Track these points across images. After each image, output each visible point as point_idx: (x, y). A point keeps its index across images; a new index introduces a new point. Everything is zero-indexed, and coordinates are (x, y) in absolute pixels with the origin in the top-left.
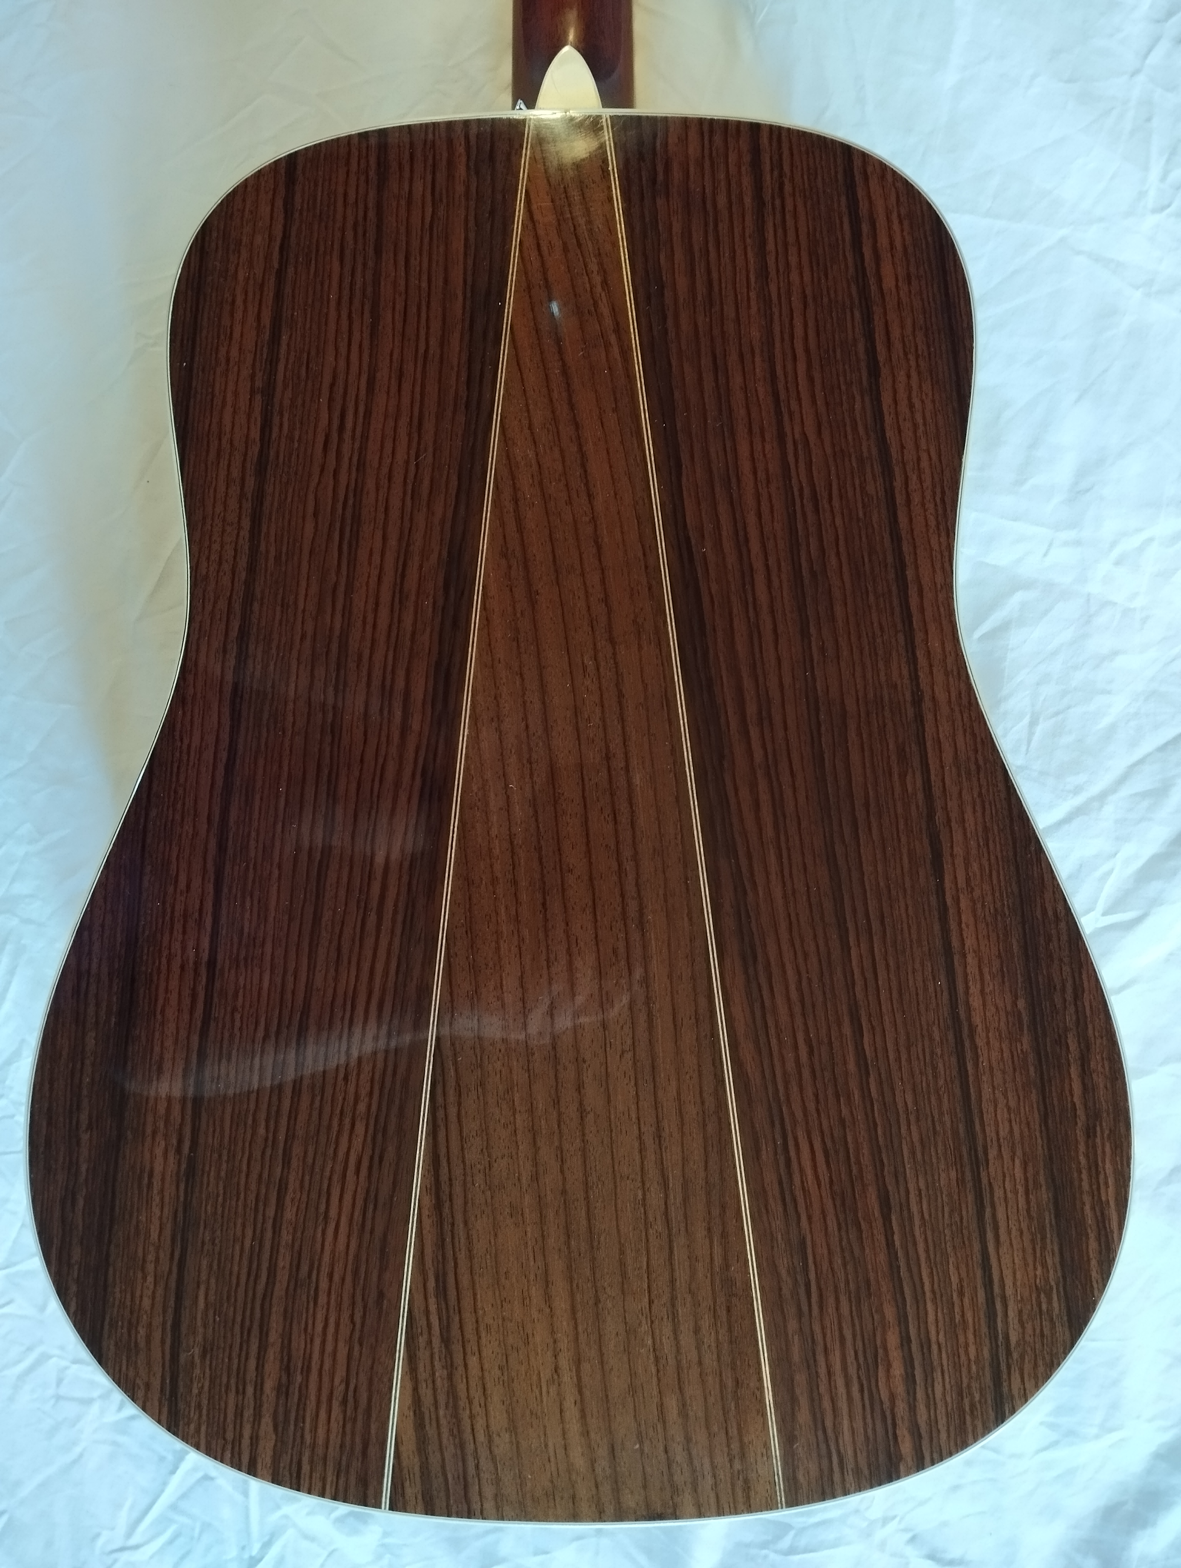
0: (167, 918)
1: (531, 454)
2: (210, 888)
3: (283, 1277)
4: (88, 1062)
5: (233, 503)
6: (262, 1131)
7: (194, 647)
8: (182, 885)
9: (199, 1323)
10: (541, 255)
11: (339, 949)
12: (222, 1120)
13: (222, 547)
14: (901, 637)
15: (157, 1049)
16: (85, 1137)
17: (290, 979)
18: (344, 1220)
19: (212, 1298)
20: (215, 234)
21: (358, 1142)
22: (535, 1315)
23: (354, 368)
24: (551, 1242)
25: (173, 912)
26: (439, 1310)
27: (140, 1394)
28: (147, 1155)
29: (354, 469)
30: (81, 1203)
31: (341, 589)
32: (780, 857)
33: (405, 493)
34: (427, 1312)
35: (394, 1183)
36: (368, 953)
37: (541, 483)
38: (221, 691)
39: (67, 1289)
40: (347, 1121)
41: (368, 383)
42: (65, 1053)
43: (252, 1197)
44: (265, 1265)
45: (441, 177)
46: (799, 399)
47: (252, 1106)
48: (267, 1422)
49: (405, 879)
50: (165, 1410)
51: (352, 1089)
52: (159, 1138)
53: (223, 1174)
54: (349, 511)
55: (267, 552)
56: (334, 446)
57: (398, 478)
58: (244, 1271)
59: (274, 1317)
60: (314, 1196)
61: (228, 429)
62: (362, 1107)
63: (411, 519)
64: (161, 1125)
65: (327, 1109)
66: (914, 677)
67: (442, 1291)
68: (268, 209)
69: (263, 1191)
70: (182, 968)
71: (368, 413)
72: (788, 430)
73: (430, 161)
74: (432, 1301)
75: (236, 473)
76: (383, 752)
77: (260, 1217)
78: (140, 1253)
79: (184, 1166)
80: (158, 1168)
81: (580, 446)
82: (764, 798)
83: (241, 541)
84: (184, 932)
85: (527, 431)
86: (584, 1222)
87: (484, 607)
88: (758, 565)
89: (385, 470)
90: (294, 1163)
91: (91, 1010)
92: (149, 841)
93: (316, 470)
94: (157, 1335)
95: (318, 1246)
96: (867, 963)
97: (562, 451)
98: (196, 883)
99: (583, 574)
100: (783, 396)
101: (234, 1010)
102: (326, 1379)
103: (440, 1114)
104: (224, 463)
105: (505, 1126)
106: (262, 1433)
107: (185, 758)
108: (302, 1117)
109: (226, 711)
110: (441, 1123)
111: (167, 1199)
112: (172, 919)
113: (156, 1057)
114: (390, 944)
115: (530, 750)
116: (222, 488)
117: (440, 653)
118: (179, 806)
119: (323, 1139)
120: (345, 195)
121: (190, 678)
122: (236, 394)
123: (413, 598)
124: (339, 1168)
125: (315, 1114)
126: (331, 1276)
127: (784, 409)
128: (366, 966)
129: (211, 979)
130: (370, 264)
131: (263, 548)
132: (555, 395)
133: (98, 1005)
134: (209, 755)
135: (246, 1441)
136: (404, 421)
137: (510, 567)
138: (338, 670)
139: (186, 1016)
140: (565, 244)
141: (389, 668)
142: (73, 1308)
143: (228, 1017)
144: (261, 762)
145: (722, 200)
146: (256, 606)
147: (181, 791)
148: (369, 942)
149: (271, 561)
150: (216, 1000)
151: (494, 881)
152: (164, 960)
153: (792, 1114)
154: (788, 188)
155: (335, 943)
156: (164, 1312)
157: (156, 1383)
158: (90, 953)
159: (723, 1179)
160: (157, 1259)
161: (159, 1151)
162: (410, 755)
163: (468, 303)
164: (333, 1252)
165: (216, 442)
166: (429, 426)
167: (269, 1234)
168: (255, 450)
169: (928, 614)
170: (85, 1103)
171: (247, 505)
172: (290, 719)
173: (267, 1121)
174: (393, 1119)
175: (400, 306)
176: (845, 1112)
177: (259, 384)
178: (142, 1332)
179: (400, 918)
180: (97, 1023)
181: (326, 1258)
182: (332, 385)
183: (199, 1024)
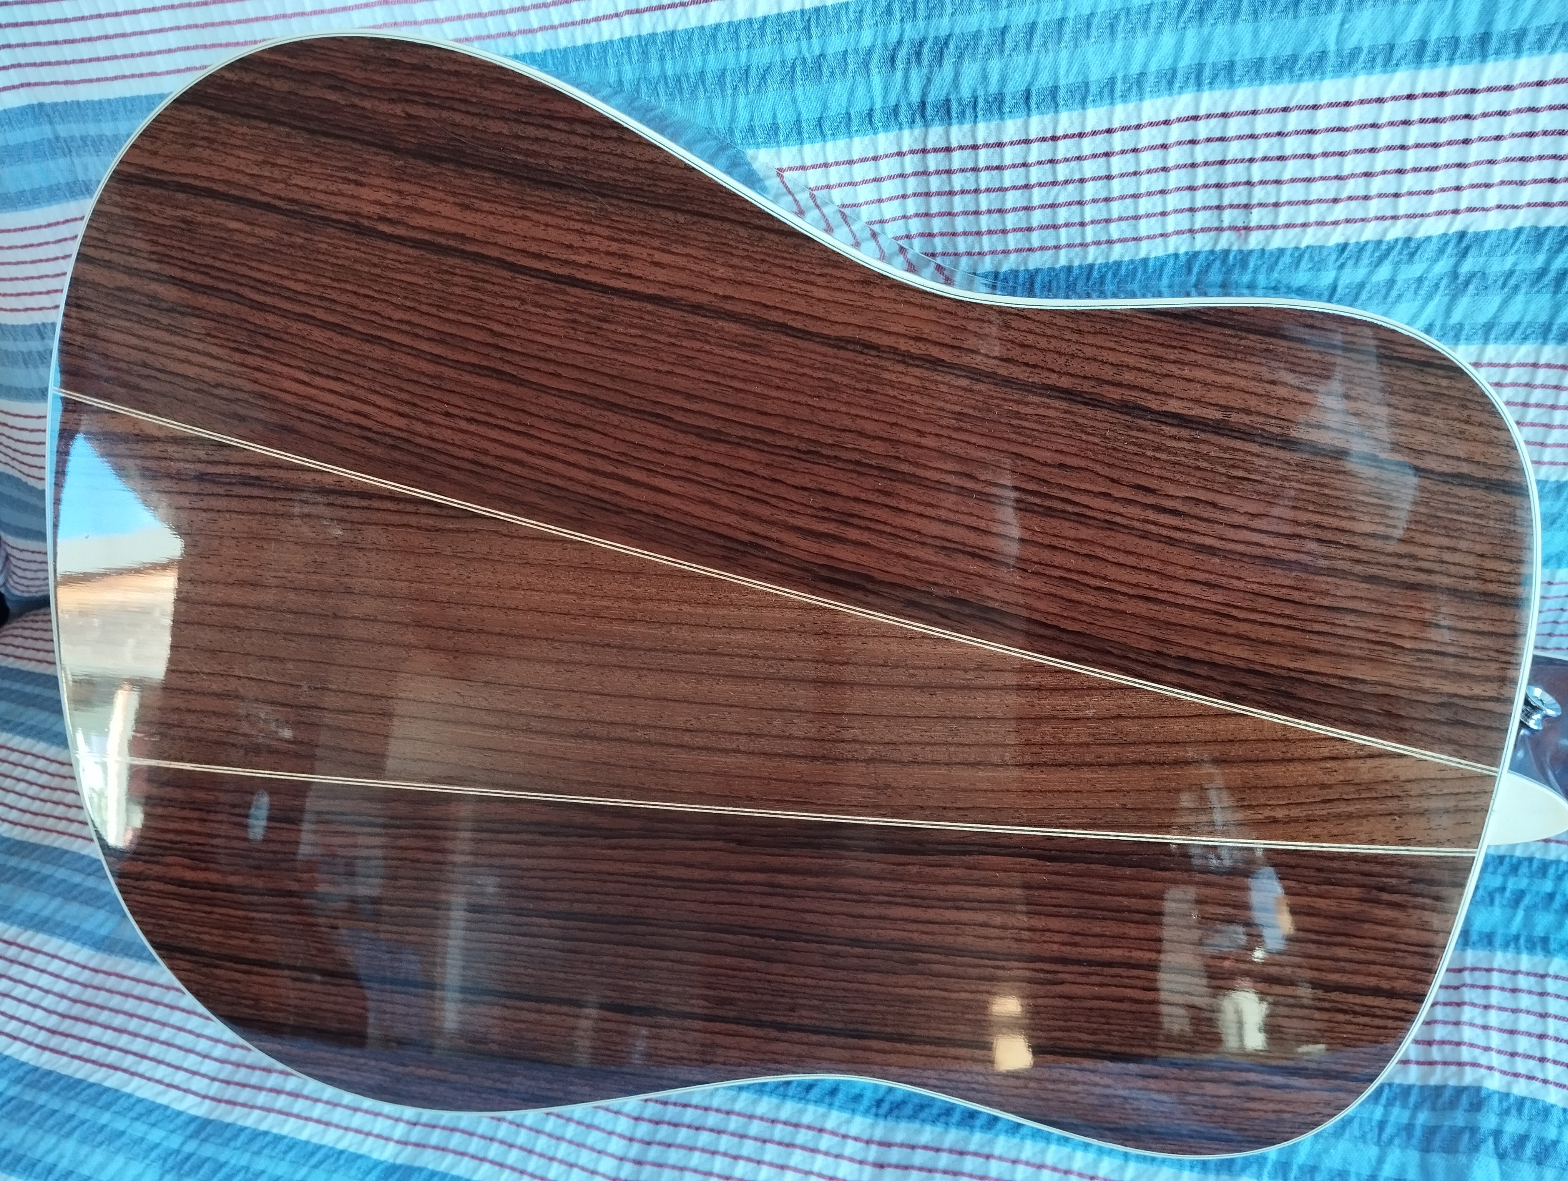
0: (624, 235)
1: (1090, 713)
2: (653, 290)
3: (258, 318)
4: (476, 121)
5: (1090, 369)
6: (398, 315)
7: (927, 302)
8: (658, 256)
9: (215, 220)
10: (1325, 759)
11: (578, 426)
12: (412, 273)
13: (1042, 350)
14: (840, 1025)
15: (486, 206)
16: (398, 109)
17: (551, 368)
18: (313, 392)
19: (237, 237)
20: (1444, 382)
21: (384, 416)
22: (227, 568)
23: (1231, 533)
24: (291, 596)
25: (630, 242)
26: (227, 475)
27: (147, 145)
28: (377, 181)
29: (1108, 517)
30: (333, 96)
31: (970, 484)
32: (636, 876)
33: (1070, 570)
34: (227, 463)
35: (345, 450)
36: (572, 457)
37: (1055, 717)
38: (871, 329)
39: (246, 70)
40: (405, 409)
41: (1210, 547)
42: (486, 93)
43: (334, 295)
44: (269, 300)
45: (1449, 664)
46: (1102, 985)
47: (424, 308)
48: (125, 281)
49: (645, 508)
50: (132, 170)
51: (437, 419)
52: (395, 198)
53: (358, 266)
54: (1059, 505)
55: (1027, 404)
56: (1140, 497)
57: (1089, 566)
58: (265, 277)
59: (220, 303)
60: (335, 363)
61: (1187, 372)
62: (419, 427)
63: (1037, 573)
64: (409, 202)
65: (418, 390)
66: (799, 1028)
67: (247, 481)
68: (1462, 454)
69: (340, 308)
70: (570, 247)
71: (1172, 542)
72: (1071, 968)
73: (1471, 654)
74: (237, 470)
75: (1128, 377)
76: (781, 504)
77: (314, 301)
78: (280, 161)
79: (366, 223)
80: (365, 193)
81: (1091, 765)
82: (696, 874)
83: (1046, 374)
84: (608, 253)
85: (1115, 712)
86: (308, 630)
87: (925, 637)
88: (931, 914)
89: (1100, 552)
90: (366, 347)
91: (531, 131)
92: (711, 222)
93: (1115, 474)
94: (202, 171)
95: (286, 360)
96: (535, 930)
97: (1087, 745)
98: (661, 275)
99: (946, 743)
100: (1107, 970)
101: (523, 301)
102: (166, 349)
103: (410, 508)
104: (1143, 363)
105: (397, 570)
106: (115, 274)
107: (801, 277)
108: (409, 361)
109: (849, 333)
110: (401, 506)
111: (333, 199)
112: (624, 240)
113: (478, 204)
114: (579, 482)
115: (767, 659)
116: (1112, 358)
117: (882, 583)
118: (747, 263)
119: (391, 381)
120: (1454, 550)
121: (891, 294)
122: (1229, 388)
123: (947, 563)
124: (361, 393)
125: (414, 377)
126: (258, 369)
127: (1093, 969)
128: (559, 453)
129: (557, 279)
130: (1358, 569)
131: (1032, 398)
132: (1153, 749)
133: (536, 140)
134: (800, 305)
135: (107, 256)
136: (1154, 581)
137: (966, 671)
138: (877, 468)
139: (519, 244)
140: (1330, 786)
141: (872, 525)
142: (229, 75)
143: (513, 292)
144: (787, 366)
145: (1342, 952)
146: (964, 382)
147: (764, 267)
148: (583, 460)
149: (1015, 408)
150: (534, 281)
151: (636, 599)
152: (578, 226)
153: (402, 837)
154: (1341, 1017)
155: (584, 423)
156: (224, 182)
157: (157, 163)
158: (594, 136)
159: (346, 764)
160: (275, 181)
161: (381, 195)
162: (774, 533)
163: (1283, 673)
164: (281, 375)
165: (1172, 357)
166: (1143, 608)
167: (298, 309)
168: (1153, 404)
169: (860, 1053)
170: (433, 113)
171: (1087, 386)
172: (830, 406)
173: (409, 323)
174: (407, 458)
175: (1297, 595)
176: (404, 882)
177: (1234, 417)
178: (206, 153)
179: (606, 496)
180: (518, 137)
181: (277, 368)
182: (1214, 505)
183: (510, 259)
